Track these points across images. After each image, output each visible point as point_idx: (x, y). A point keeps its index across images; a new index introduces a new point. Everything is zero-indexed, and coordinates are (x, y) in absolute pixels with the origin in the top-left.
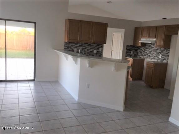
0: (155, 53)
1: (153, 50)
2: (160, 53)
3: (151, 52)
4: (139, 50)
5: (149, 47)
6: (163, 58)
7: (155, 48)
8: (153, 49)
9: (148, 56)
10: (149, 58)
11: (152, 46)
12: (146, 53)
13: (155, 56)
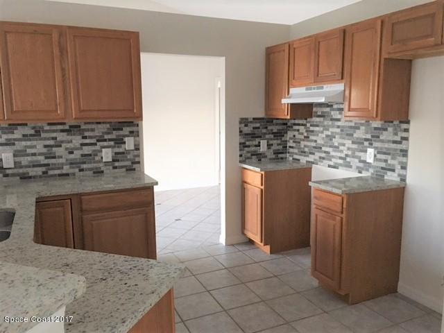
0: (348, 143)
1: (338, 130)
2: (366, 144)
3: (330, 137)
4: (290, 134)
5: (322, 119)
6: (383, 165)
7: (347, 124)
8: (338, 127)
9: (323, 155)
10: (326, 162)
11: (335, 115)
12: (313, 144)
13: (350, 153)
